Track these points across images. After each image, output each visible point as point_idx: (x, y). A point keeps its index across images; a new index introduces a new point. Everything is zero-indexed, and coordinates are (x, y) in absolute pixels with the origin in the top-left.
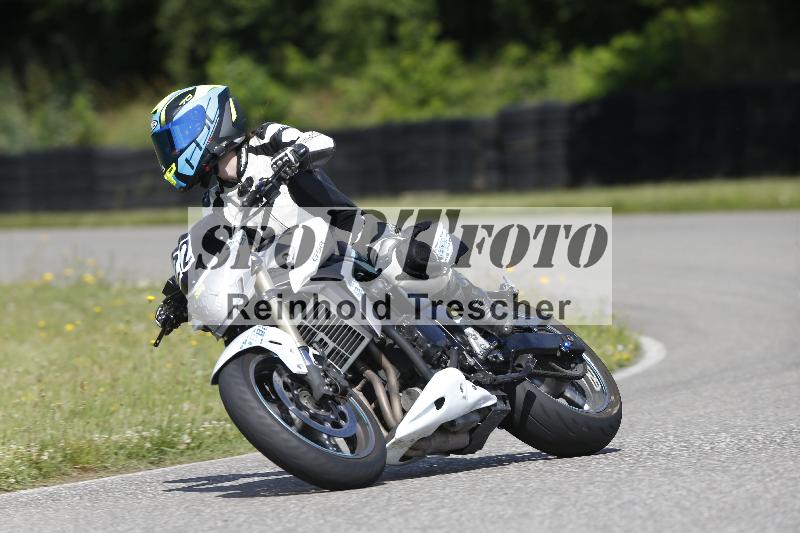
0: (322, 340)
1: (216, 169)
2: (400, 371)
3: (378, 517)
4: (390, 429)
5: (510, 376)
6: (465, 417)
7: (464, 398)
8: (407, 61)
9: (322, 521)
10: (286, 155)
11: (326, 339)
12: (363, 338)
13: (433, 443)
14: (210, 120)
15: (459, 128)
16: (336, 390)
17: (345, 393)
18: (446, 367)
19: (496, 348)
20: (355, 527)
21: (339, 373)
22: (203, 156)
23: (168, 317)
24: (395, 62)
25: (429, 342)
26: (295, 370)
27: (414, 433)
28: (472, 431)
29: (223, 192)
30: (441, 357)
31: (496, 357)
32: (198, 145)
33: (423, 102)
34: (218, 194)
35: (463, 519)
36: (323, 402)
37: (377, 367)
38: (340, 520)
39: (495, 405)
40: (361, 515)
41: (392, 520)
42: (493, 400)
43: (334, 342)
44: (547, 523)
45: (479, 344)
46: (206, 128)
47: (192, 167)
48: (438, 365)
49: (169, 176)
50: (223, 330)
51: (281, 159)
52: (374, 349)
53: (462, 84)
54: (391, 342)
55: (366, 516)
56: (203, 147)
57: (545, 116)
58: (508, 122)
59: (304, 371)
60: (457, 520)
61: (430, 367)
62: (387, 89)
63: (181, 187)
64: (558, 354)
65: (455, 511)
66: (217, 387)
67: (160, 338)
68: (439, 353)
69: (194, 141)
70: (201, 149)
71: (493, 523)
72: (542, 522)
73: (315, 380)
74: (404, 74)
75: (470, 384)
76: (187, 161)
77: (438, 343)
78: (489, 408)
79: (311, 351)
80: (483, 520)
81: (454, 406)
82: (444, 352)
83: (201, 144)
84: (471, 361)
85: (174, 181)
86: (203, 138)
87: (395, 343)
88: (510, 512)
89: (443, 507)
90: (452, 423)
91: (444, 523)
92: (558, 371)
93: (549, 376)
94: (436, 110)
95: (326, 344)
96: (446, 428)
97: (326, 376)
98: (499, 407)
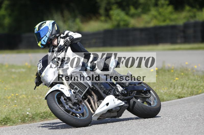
0: (76, 88)
1: (52, 43)
2: (97, 96)
3: (152, 126)
4: (94, 111)
5: (128, 97)
6: (115, 108)
7: (115, 103)
8: (161, 10)
9: (137, 127)
10: (67, 39)
11: (77, 87)
12: (87, 87)
13: (106, 115)
14: (50, 30)
15: (174, 27)
16: (78, 101)
17: (81, 102)
18: (110, 95)
19: (124, 90)
20: (146, 129)
21: (80, 96)
22: (48, 39)
23: (37, 82)
24: (158, 11)
25: (105, 88)
26: (67, 96)
27: (100, 112)
28: (118, 112)
29: (54, 49)
30: (108, 92)
31: (125, 92)
32: (46, 36)
33: (164, 21)
34: (53, 49)
35: (173, 127)
36: (75, 104)
37: (91, 95)
38: (142, 127)
39: (124, 105)
40: (148, 126)
41: (155, 127)
42: (123, 103)
43: (79, 88)
44: (195, 128)
45: (120, 89)
46: (48, 32)
47: (45, 42)
48: (108, 94)
49: (39, 45)
50: (49, 85)
51: (66, 40)
52: (90, 90)
53: (174, 16)
54: (95, 88)
55: (149, 126)
56: (48, 37)
57: (196, 24)
58: (186, 26)
59: (70, 96)
60: (172, 127)
61: (105, 95)
62: (155, 17)
63: (42, 47)
64: (143, 91)
65: (172, 125)
66: (46, 100)
67: (35, 87)
68: (108, 91)
69: (45, 35)
70: (47, 37)
71: (181, 128)
72: (194, 128)
73: (73, 98)
74: (160, 14)
75: (116, 99)
76: (44, 41)
77: (108, 89)
78: (122, 105)
79: (72, 91)
80: (179, 127)
81: (112, 105)
82: (109, 91)
83: (47, 36)
84: (118, 93)
85: (40, 46)
86: (48, 35)
87: (96, 89)
88: (186, 125)
89: (169, 124)
90: (112, 109)
91: (168, 128)
92: (143, 96)
93: (140, 97)
94: (168, 23)
95: (77, 89)
96: (110, 111)
97: (76, 97)
98: (125, 105)
